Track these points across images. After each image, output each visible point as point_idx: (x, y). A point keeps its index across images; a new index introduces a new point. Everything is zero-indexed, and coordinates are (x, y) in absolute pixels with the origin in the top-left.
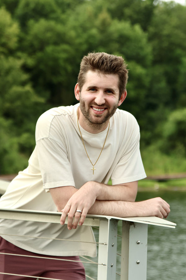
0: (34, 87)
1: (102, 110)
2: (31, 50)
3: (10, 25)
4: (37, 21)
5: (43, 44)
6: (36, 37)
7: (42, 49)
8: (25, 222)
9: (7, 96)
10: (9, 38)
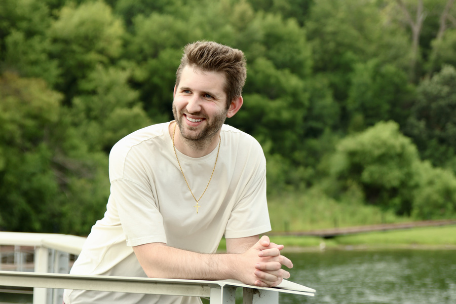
0: (146, 108)
1: (197, 121)
2: (142, 58)
3: (111, 24)
4: (147, 16)
5: (157, 49)
6: (147, 39)
7: (155, 55)
8: (112, 293)
9: (108, 123)
10: (109, 41)
